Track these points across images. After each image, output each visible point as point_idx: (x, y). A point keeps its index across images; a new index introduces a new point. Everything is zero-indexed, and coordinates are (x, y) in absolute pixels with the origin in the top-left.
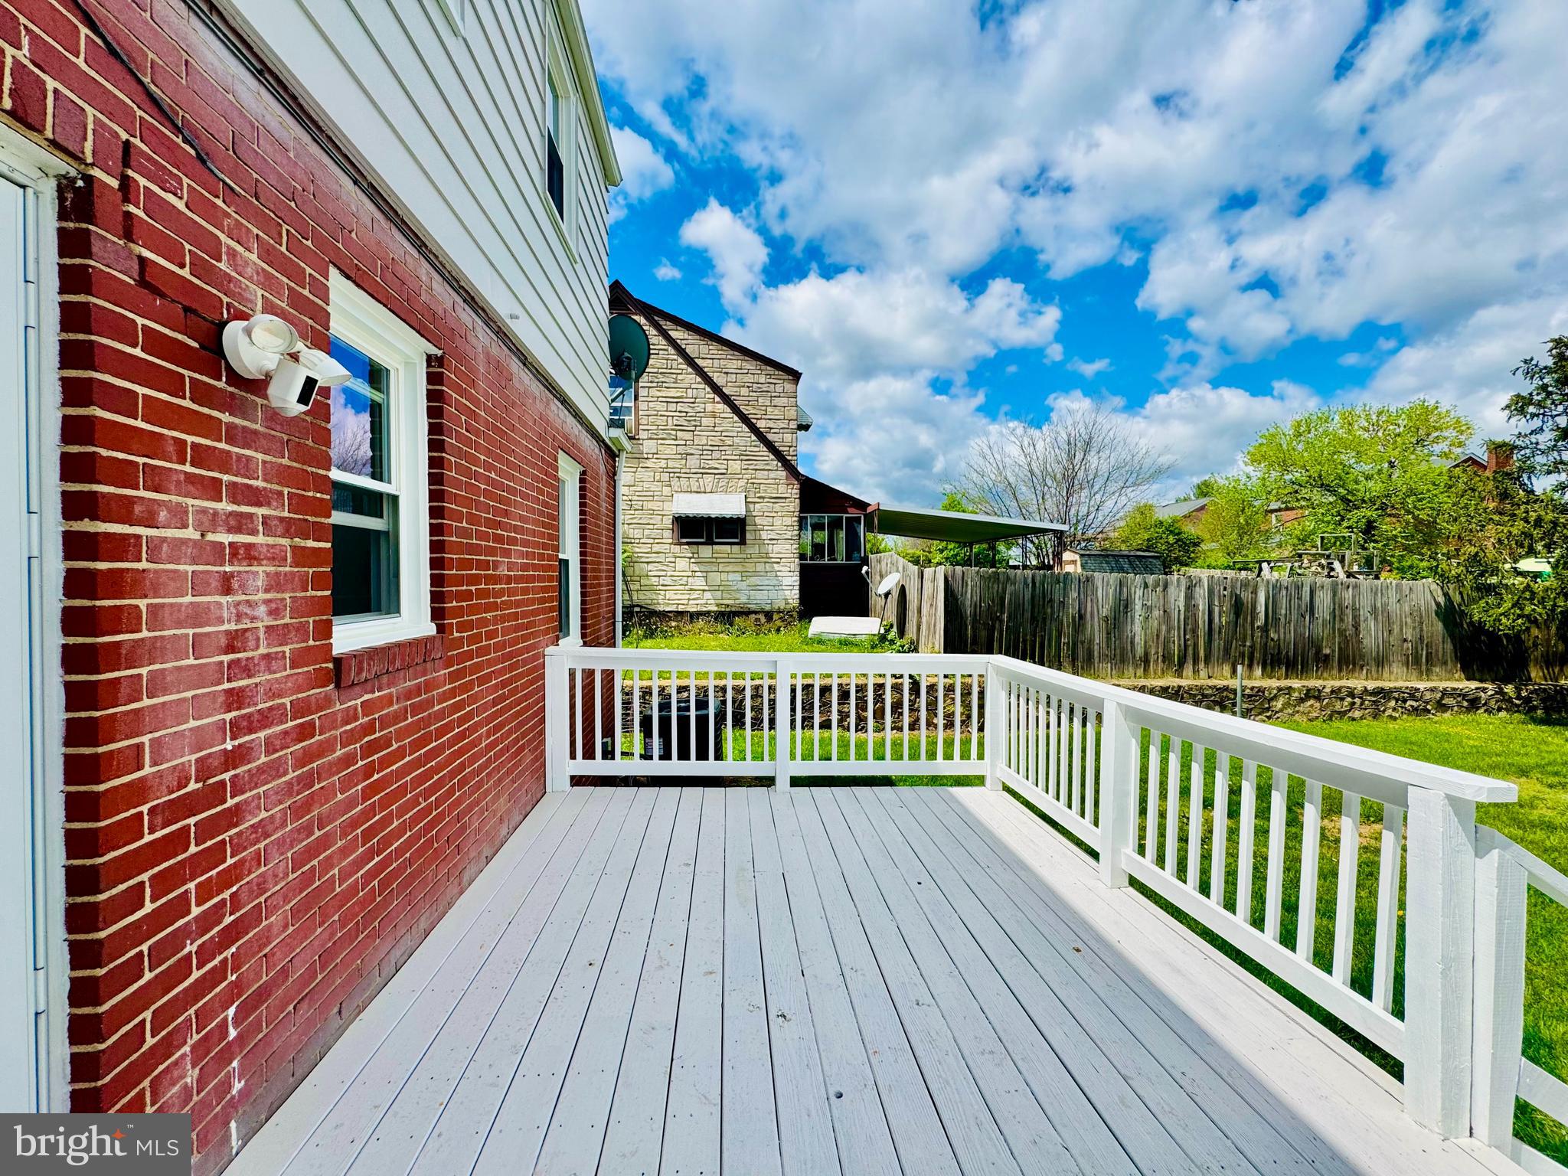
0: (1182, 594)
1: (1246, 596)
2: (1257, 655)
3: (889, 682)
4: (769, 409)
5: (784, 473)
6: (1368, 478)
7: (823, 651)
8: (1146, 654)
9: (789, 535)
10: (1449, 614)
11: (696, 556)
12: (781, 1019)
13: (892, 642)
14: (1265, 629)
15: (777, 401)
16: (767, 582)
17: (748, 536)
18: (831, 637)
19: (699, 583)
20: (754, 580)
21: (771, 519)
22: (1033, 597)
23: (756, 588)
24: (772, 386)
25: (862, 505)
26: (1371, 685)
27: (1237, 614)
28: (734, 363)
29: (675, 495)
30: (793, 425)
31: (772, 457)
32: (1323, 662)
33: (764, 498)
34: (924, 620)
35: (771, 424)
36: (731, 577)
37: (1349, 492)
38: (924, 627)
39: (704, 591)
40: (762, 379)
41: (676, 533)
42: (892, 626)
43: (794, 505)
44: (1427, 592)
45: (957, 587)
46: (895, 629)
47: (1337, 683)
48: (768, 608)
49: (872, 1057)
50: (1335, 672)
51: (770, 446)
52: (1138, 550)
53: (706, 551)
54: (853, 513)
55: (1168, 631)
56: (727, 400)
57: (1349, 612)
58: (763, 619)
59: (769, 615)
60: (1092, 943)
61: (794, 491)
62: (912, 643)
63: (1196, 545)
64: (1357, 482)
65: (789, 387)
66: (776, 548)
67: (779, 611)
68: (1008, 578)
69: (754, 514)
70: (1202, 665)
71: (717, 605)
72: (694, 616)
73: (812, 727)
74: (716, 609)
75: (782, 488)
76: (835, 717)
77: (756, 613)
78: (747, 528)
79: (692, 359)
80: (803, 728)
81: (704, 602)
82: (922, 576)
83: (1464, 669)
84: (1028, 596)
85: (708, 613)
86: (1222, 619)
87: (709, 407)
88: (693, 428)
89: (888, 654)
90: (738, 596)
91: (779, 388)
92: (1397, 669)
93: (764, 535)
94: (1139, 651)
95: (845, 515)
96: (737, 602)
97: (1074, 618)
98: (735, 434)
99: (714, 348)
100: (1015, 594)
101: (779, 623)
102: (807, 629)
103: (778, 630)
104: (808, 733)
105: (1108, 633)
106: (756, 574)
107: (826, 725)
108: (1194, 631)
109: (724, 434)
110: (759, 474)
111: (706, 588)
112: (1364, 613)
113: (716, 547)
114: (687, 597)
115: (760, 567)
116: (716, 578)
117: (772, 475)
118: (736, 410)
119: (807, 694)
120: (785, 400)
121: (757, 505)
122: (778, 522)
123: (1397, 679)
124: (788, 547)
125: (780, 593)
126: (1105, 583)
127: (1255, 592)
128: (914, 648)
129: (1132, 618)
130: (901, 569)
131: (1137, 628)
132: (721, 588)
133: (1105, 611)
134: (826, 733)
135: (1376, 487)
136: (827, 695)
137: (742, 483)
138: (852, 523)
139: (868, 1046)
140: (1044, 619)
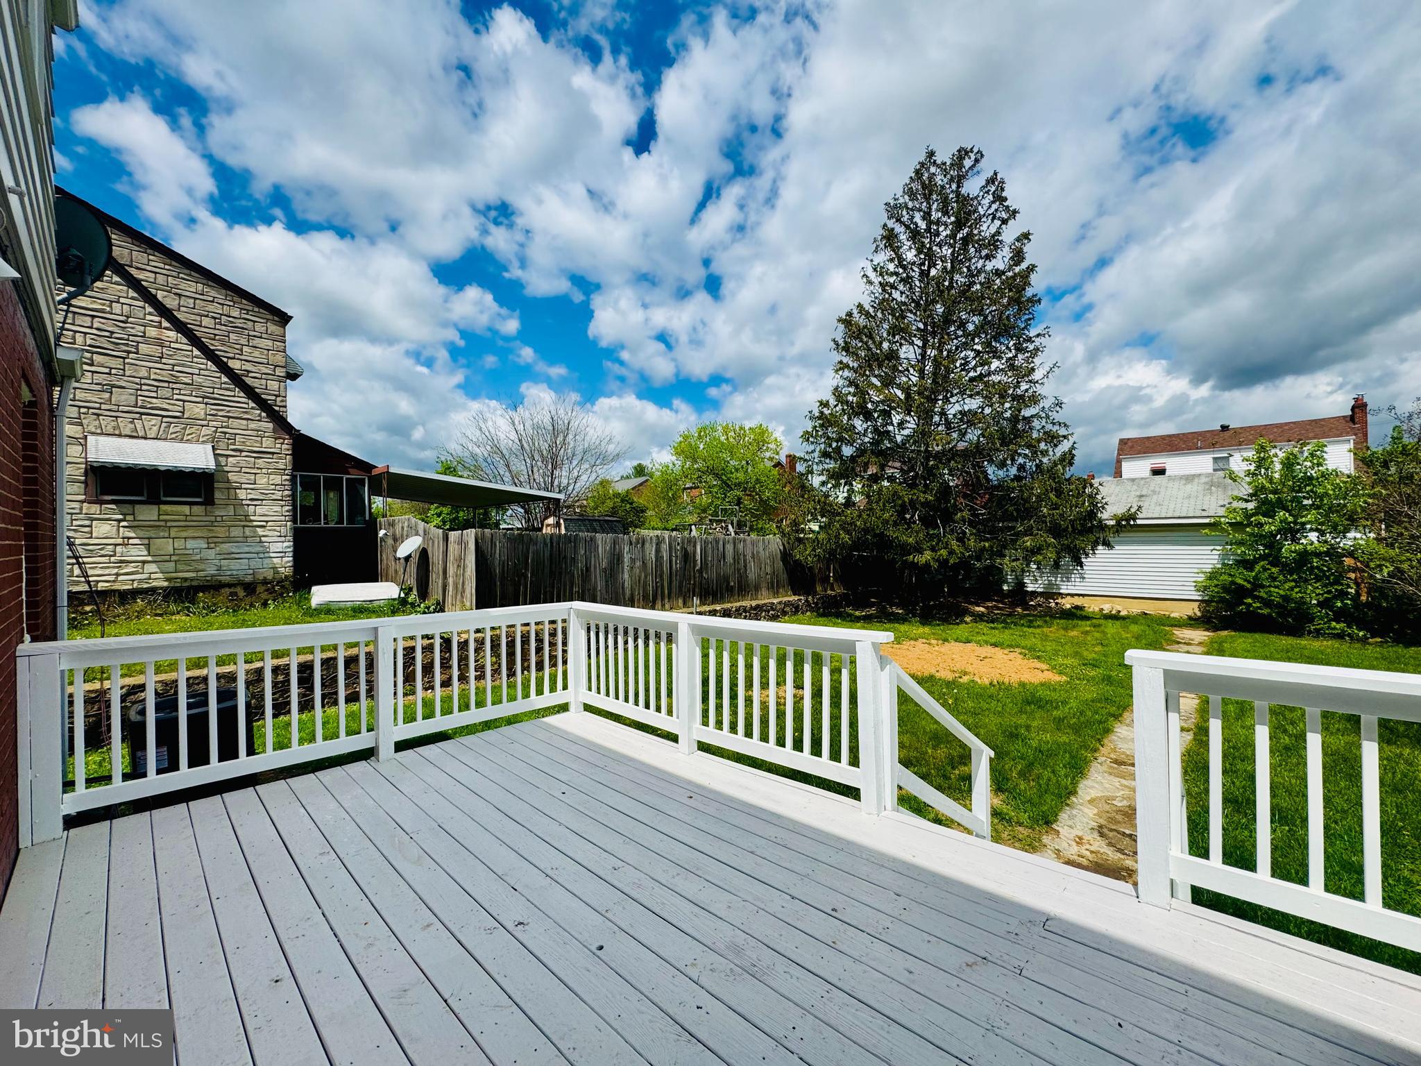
0: (654, 549)
1: (690, 549)
2: (697, 590)
3: (419, 644)
4: (245, 349)
5: (271, 425)
6: (737, 470)
7: (334, 620)
8: (632, 595)
9: (278, 495)
10: (786, 556)
11: (129, 518)
12: (520, 927)
13: (413, 605)
14: (700, 571)
15: (257, 342)
16: (247, 549)
17: (217, 495)
18: (342, 605)
19: (138, 553)
20: (226, 547)
21: (252, 477)
22: (551, 555)
23: (229, 556)
24: (250, 324)
25: (366, 467)
26: (754, 603)
27: (686, 562)
28: (191, 286)
29: (91, 439)
30: (280, 372)
31: (252, 404)
32: (730, 590)
33: (241, 451)
34: (451, 580)
35: (248, 367)
36: (191, 544)
37: (729, 479)
38: (451, 588)
39: (144, 562)
40: (236, 313)
41: (92, 488)
42: (411, 589)
43: (285, 462)
44: (775, 542)
45: (487, 547)
46: (415, 592)
47: (738, 604)
48: (249, 579)
49: (607, 915)
50: (736, 597)
51: (250, 393)
52: (607, 515)
53: (148, 513)
54: (355, 475)
55: (646, 577)
56: (180, 327)
57: (742, 557)
58: (241, 593)
59: (250, 588)
60: (696, 790)
61: (285, 446)
62: (438, 603)
63: (643, 511)
64: (732, 473)
65: (273, 328)
66: (259, 510)
67: (265, 582)
68: (531, 539)
69: (226, 469)
70: (666, 600)
71: (167, 580)
72: (126, 597)
73: (336, 703)
74: (166, 584)
75: (268, 443)
76: (363, 688)
77: (229, 585)
78: (216, 485)
79: (122, 266)
80: (323, 706)
81: (145, 576)
82: (446, 539)
83: (792, 589)
84: (547, 554)
85: (153, 590)
86: (677, 565)
87: (152, 332)
88: (124, 355)
89: (413, 616)
90: (201, 567)
91: (258, 327)
92: (764, 592)
93: (242, 494)
94: (628, 592)
95: (345, 477)
96: (201, 574)
97: (582, 570)
98: (197, 371)
99: (156, 261)
100: (537, 553)
101: (264, 596)
102: (309, 600)
103: (265, 605)
104: (331, 711)
105: (607, 582)
106: (229, 539)
107: (353, 698)
108: (661, 576)
109: (176, 368)
110: (235, 423)
111: (149, 558)
112: (749, 557)
113: (164, 507)
114: (115, 571)
115: (236, 532)
116: (167, 546)
117: (253, 425)
118: (195, 341)
119: (328, 669)
120: (270, 343)
121: (230, 459)
122: (262, 480)
123: (765, 599)
124: (278, 509)
125: (266, 561)
126: (603, 540)
127: (695, 546)
128: (440, 608)
129: (623, 568)
130: (421, 532)
131: (626, 576)
132: (174, 558)
133: (604, 565)
134: (354, 707)
135: (741, 476)
136: (352, 666)
137: (205, 431)
138: (355, 486)
139: (600, 910)
140: (560, 573)
